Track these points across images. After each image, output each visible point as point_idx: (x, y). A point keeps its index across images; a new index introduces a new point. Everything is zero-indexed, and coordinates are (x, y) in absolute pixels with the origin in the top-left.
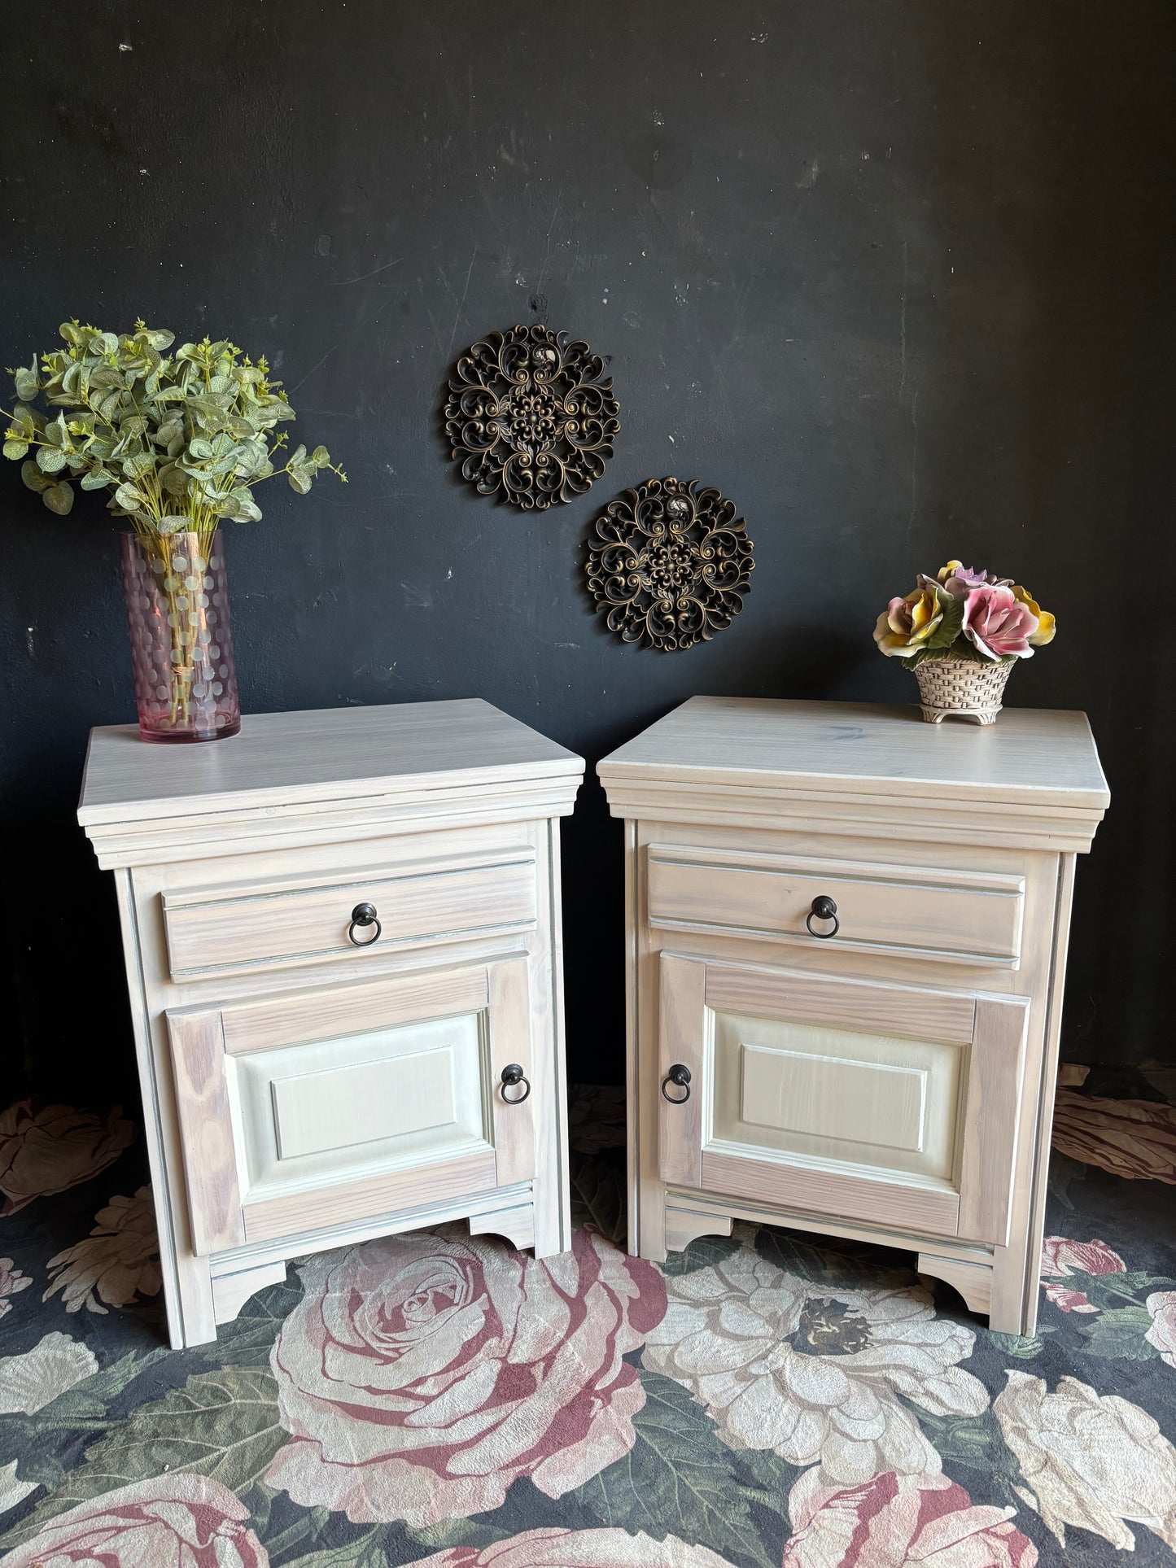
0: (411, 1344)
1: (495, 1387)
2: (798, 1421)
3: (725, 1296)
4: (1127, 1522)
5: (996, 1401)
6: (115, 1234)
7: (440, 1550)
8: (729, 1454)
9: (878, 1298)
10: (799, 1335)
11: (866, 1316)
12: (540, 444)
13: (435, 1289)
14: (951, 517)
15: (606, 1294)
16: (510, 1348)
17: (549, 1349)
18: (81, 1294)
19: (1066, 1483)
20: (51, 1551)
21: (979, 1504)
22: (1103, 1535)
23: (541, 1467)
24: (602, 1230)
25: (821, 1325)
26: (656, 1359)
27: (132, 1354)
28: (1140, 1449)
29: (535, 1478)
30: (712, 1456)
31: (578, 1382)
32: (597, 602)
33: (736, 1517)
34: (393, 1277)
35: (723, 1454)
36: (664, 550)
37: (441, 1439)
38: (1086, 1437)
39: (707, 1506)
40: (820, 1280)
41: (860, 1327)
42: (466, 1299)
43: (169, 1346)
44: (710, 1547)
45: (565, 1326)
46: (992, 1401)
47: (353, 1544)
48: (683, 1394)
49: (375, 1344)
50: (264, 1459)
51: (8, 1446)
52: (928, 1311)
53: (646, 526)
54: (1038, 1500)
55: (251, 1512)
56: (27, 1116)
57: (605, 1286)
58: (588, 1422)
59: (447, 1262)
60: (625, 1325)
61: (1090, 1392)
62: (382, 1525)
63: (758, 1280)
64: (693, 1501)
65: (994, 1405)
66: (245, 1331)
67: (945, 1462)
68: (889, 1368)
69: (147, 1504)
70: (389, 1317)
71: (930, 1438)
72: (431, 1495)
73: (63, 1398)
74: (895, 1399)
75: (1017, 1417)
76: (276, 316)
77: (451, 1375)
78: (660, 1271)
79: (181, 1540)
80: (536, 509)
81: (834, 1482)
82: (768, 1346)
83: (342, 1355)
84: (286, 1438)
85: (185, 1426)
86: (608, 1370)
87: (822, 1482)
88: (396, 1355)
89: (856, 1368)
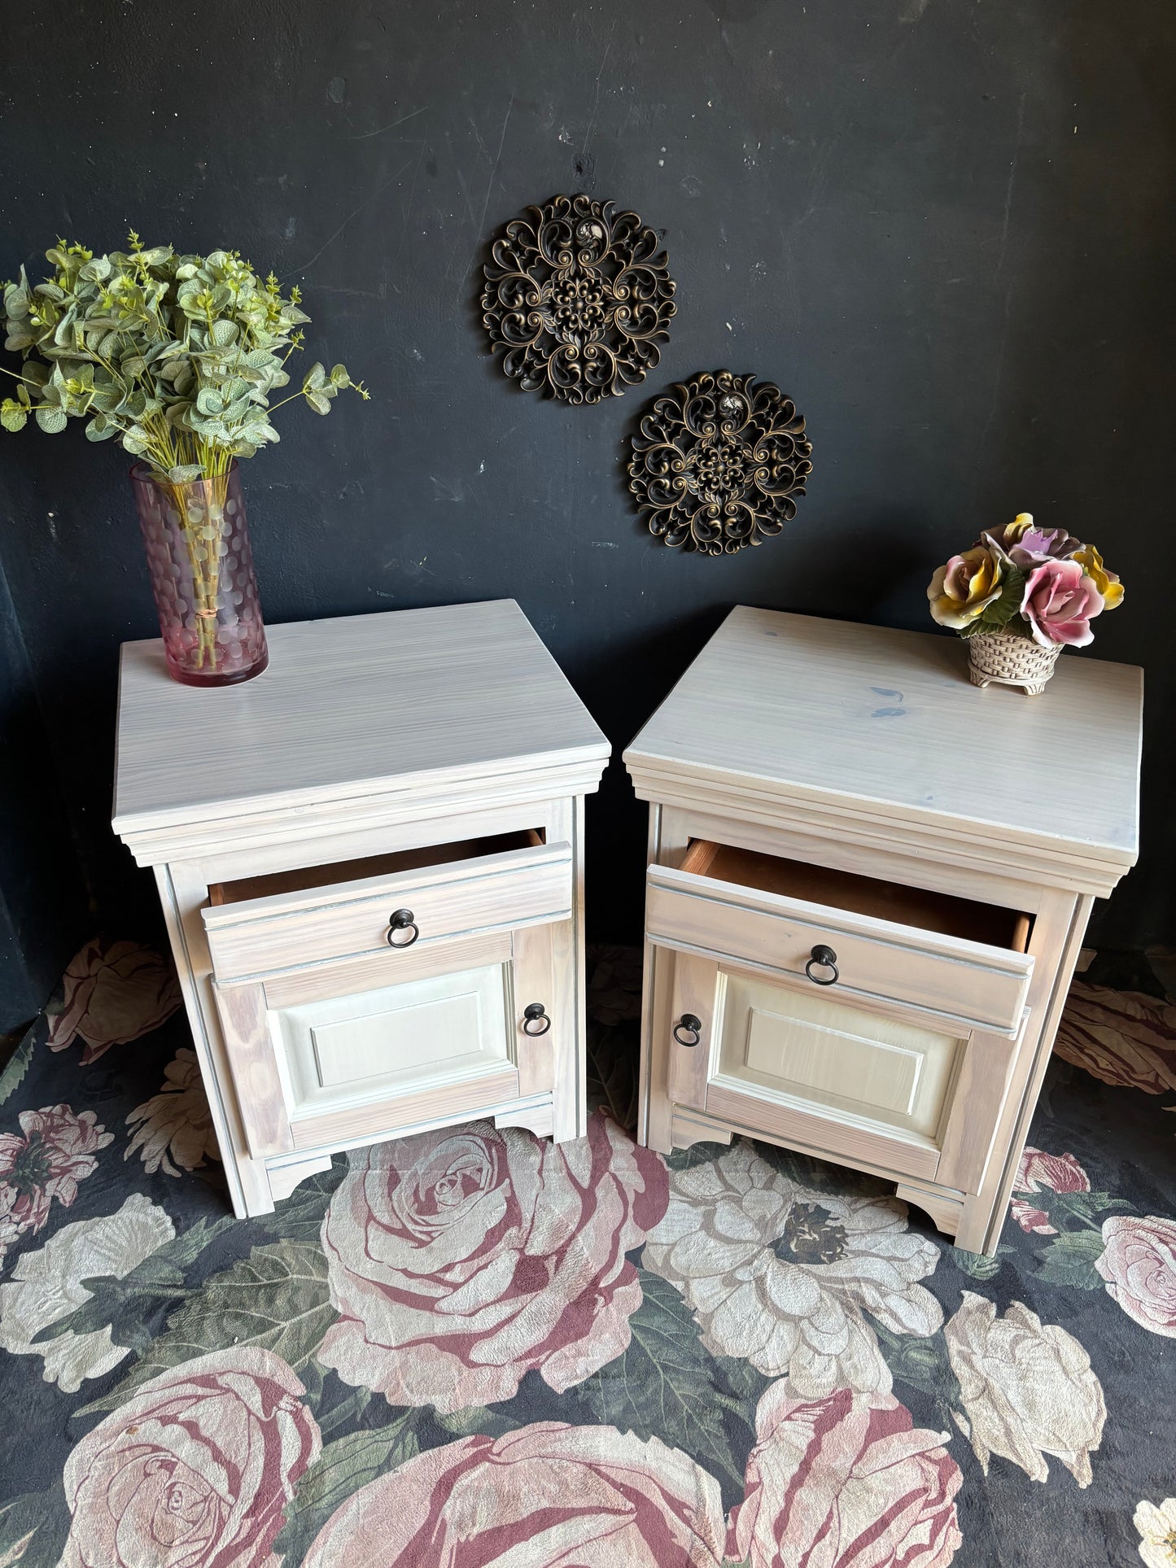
0: (439, 1228)
1: (514, 1278)
2: (773, 1330)
3: (721, 1195)
4: (1045, 1455)
5: (950, 1323)
6: (182, 1091)
7: (462, 1437)
8: (710, 1360)
9: (858, 1205)
10: (783, 1242)
11: (846, 1225)
12: (588, 333)
13: (464, 1171)
15: (615, 1187)
16: (527, 1238)
17: (562, 1242)
18: (157, 1154)
19: (998, 1412)
20: (144, 1415)
21: (920, 1427)
22: (1022, 1466)
23: (550, 1361)
24: (616, 1115)
25: (804, 1232)
26: (653, 1259)
27: (203, 1222)
28: (1069, 1383)
29: (543, 1372)
30: (695, 1361)
31: (585, 1277)
32: (638, 504)
33: (710, 1424)
34: (426, 1155)
35: (705, 1360)
36: (714, 450)
37: (465, 1327)
38: (1024, 1366)
39: (687, 1411)
41: (838, 1236)
42: (490, 1184)
43: (234, 1216)
44: (686, 1452)
45: (577, 1219)
46: (946, 1322)
47: (391, 1426)
48: (675, 1297)
49: (410, 1227)
50: (316, 1337)
51: (104, 1310)
52: (901, 1223)
53: (696, 424)
54: (971, 1428)
55: (307, 1388)
56: (98, 957)
57: (615, 1177)
58: (592, 1318)
59: (476, 1141)
60: (630, 1222)
61: (1034, 1319)
62: (414, 1408)
63: (752, 1180)
64: (676, 1403)
65: (946, 1326)
66: (299, 1204)
67: (896, 1382)
68: (860, 1281)
69: (221, 1374)
70: (423, 1198)
71: (886, 1356)
72: (456, 1382)
73: (147, 1263)
74: (860, 1314)
75: (965, 1341)
77: (476, 1263)
78: (665, 1164)
79: (250, 1412)
80: (584, 405)
81: (798, 1395)
82: (755, 1251)
83: (382, 1234)
84: (335, 1317)
85: (250, 1298)
86: (612, 1267)
87: (787, 1394)
88: (429, 1239)
89: (830, 1279)
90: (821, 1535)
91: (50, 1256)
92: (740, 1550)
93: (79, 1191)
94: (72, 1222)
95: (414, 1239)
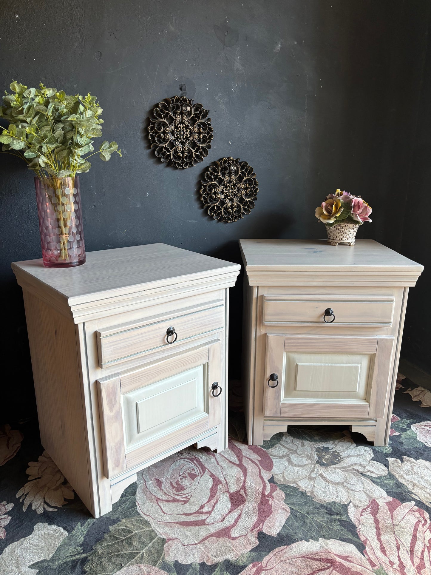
0: (191, 494)
1: (231, 502)
2: (337, 489)
3: (289, 453)
5: (389, 468)
6: (40, 478)
7: (247, 566)
8: (322, 506)
10: (320, 461)
11: (336, 450)
12: (185, 143)
13: (187, 472)
14: (319, 174)
15: (249, 460)
16: (227, 487)
17: (241, 484)
18: (40, 505)
19: (423, 490)
21: (404, 503)
23: (264, 527)
24: (234, 438)
26: (279, 479)
27: (79, 524)
29: (264, 531)
30: (317, 508)
31: (259, 494)
32: (204, 205)
33: (336, 526)
34: (167, 470)
35: (320, 506)
36: (228, 184)
37: (223, 526)
38: (420, 474)
39: (326, 525)
40: (315, 441)
41: (336, 454)
42: (201, 473)
43: (94, 518)
44: (335, 539)
45: (242, 475)
46: (388, 469)
47: (215, 573)
48: (296, 489)
49: (177, 497)
50: (160, 551)
52: (353, 444)
53: (223, 176)
54: (419, 497)
55: (168, 572)
57: (247, 458)
58: (270, 507)
59: (185, 461)
60: (262, 470)
61: (413, 460)
62: (220, 563)
63: (296, 445)
64: (320, 524)
65: (389, 470)
67: (386, 492)
68: (353, 465)
70: (176, 486)
71: (378, 485)
72: (232, 547)
73: (59, 549)
74: (360, 475)
75: (398, 473)
76: (77, 84)
77: (213, 502)
78: (262, 448)
80: (183, 168)
81: (359, 507)
82: (313, 466)
83: (165, 503)
84: (164, 541)
85: (120, 547)
86: (266, 487)
87: (355, 508)
88: (187, 499)
89: (343, 468)
90: (398, 549)
91: (5, 562)
92: (377, 564)
93: (7, 531)
94: (10, 544)
95: (182, 501)
